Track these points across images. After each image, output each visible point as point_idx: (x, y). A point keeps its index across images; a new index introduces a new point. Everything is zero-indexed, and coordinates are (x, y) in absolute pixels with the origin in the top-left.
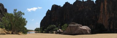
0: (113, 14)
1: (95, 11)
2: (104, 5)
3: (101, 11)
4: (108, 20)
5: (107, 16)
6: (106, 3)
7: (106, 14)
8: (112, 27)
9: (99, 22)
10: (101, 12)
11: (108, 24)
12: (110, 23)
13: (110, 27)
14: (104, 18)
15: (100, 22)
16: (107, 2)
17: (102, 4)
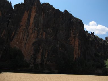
0: (45, 33)
1: (9, 22)
2: (30, 15)
3: (21, 24)
4: (34, 43)
5: (32, 35)
6: (34, 14)
7: (30, 31)
8: (39, 60)
9: (14, 44)
10: (22, 26)
11: (32, 53)
12: (36, 51)
13: (35, 59)
14: (25, 38)
15: (15, 46)
16: (37, 12)
17: (26, 14)
